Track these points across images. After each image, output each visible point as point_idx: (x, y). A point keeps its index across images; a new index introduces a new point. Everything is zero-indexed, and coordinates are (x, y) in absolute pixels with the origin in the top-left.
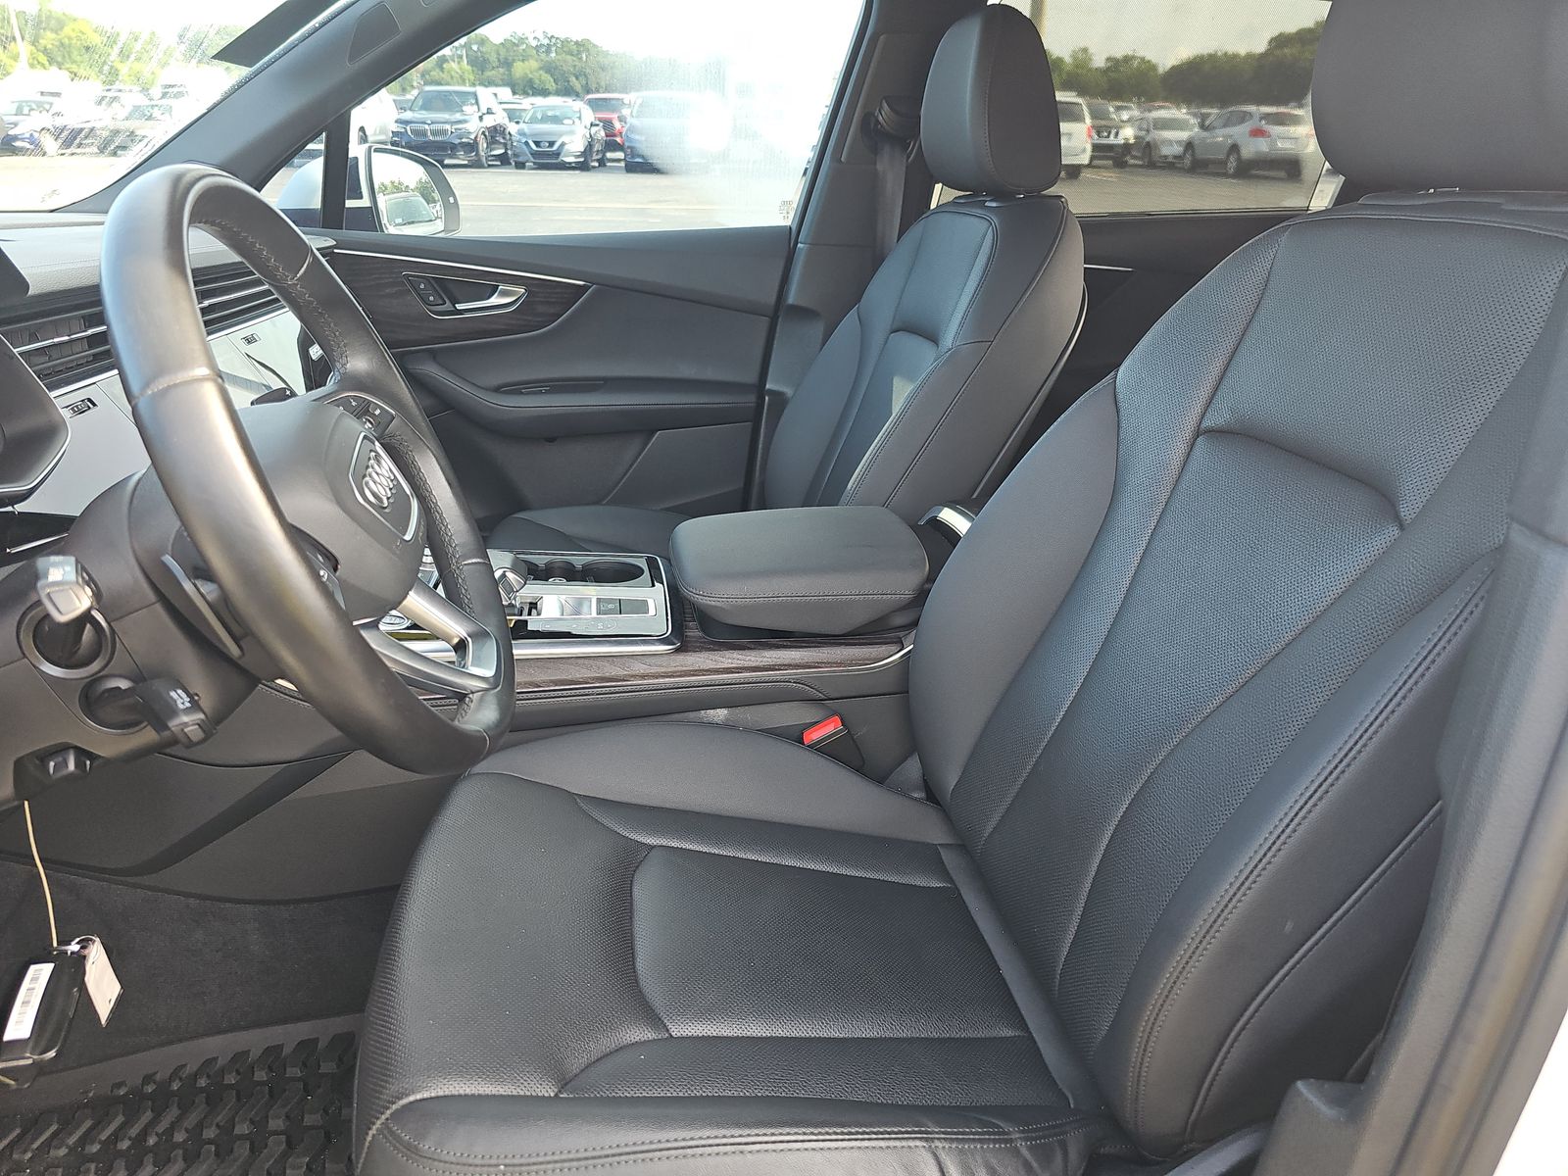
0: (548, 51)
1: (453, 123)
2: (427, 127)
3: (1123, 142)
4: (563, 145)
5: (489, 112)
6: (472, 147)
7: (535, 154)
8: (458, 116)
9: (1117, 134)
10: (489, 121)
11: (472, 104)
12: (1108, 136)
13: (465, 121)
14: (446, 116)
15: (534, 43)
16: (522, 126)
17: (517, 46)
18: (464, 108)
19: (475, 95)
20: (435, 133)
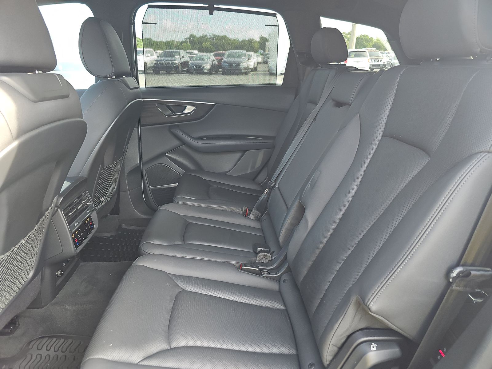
0: (213, 39)
1: (171, 61)
2: (164, 62)
3: (383, 63)
4: (204, 67)
5: (183, 57)
6: (177, 67)
7: (195, 70)
8: (173, 59)
9: (381, 61)
10: (183, 60)
11: (178, 55)
12: (378, 62)
13: (175, 60)
14: (169, 59)
15: (209, 37)
16: (192, 61)
17: (204, 38)
18: (176, 56)
19: (179, 52)
20: (166, 64)
